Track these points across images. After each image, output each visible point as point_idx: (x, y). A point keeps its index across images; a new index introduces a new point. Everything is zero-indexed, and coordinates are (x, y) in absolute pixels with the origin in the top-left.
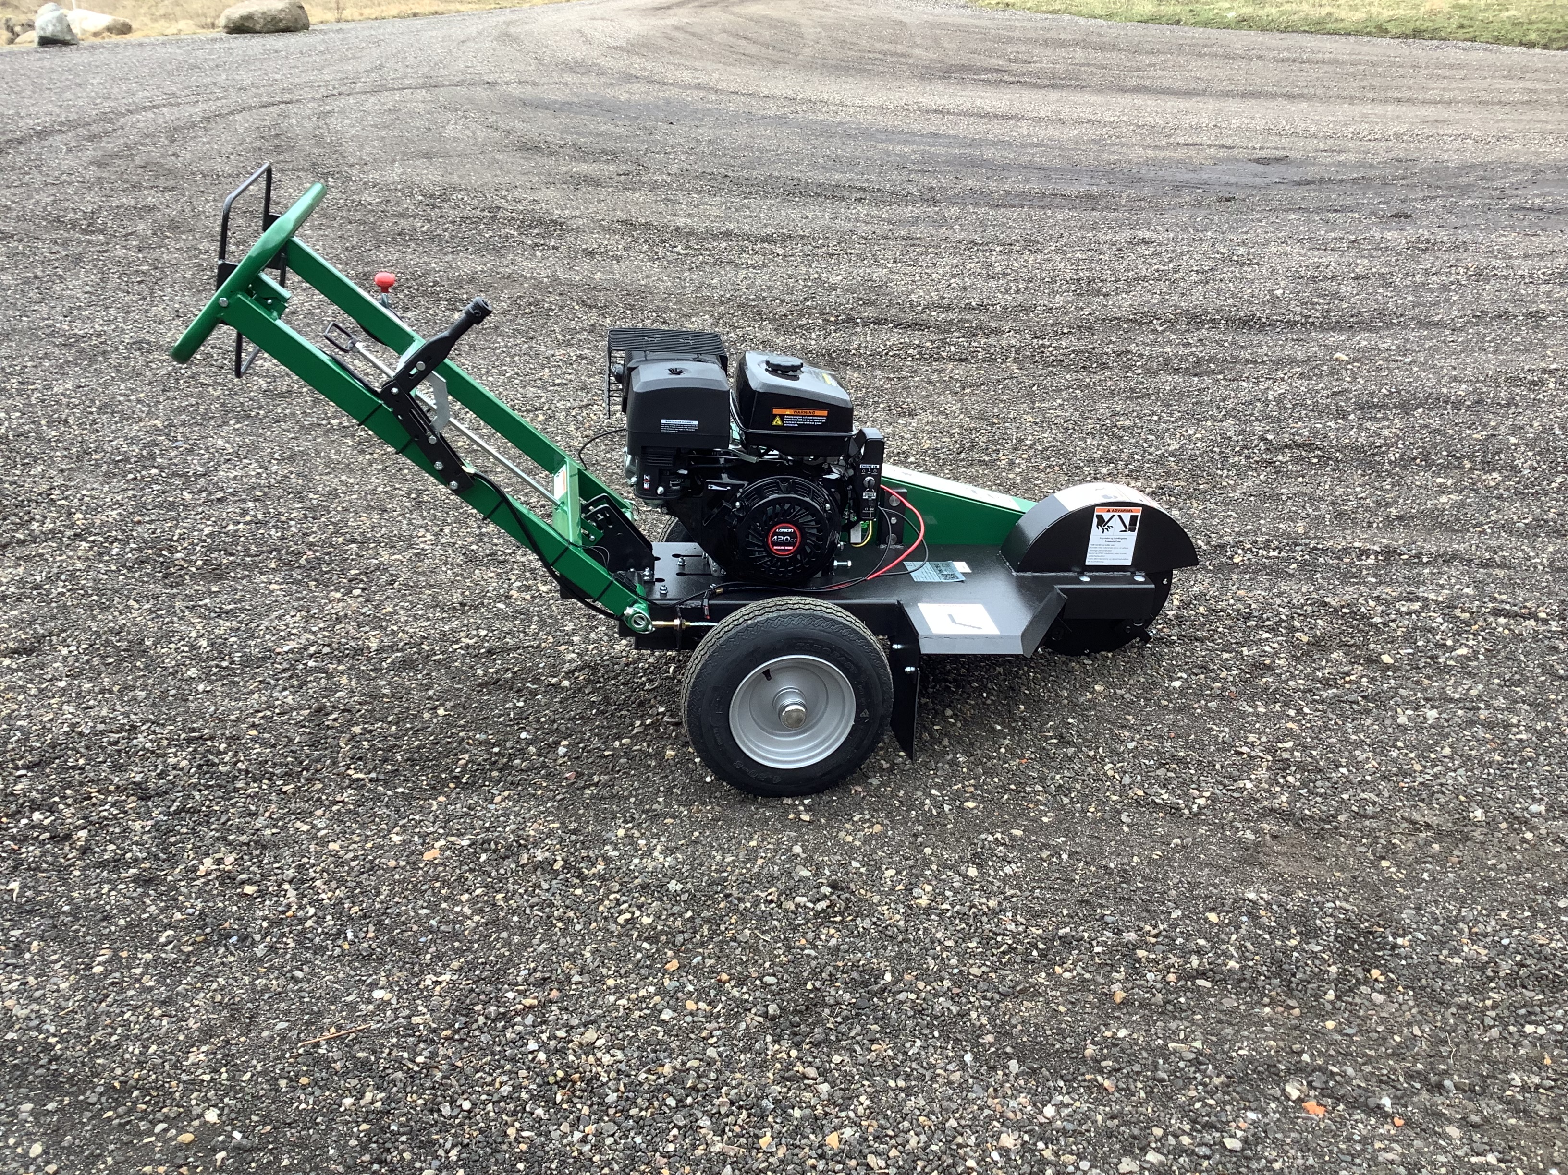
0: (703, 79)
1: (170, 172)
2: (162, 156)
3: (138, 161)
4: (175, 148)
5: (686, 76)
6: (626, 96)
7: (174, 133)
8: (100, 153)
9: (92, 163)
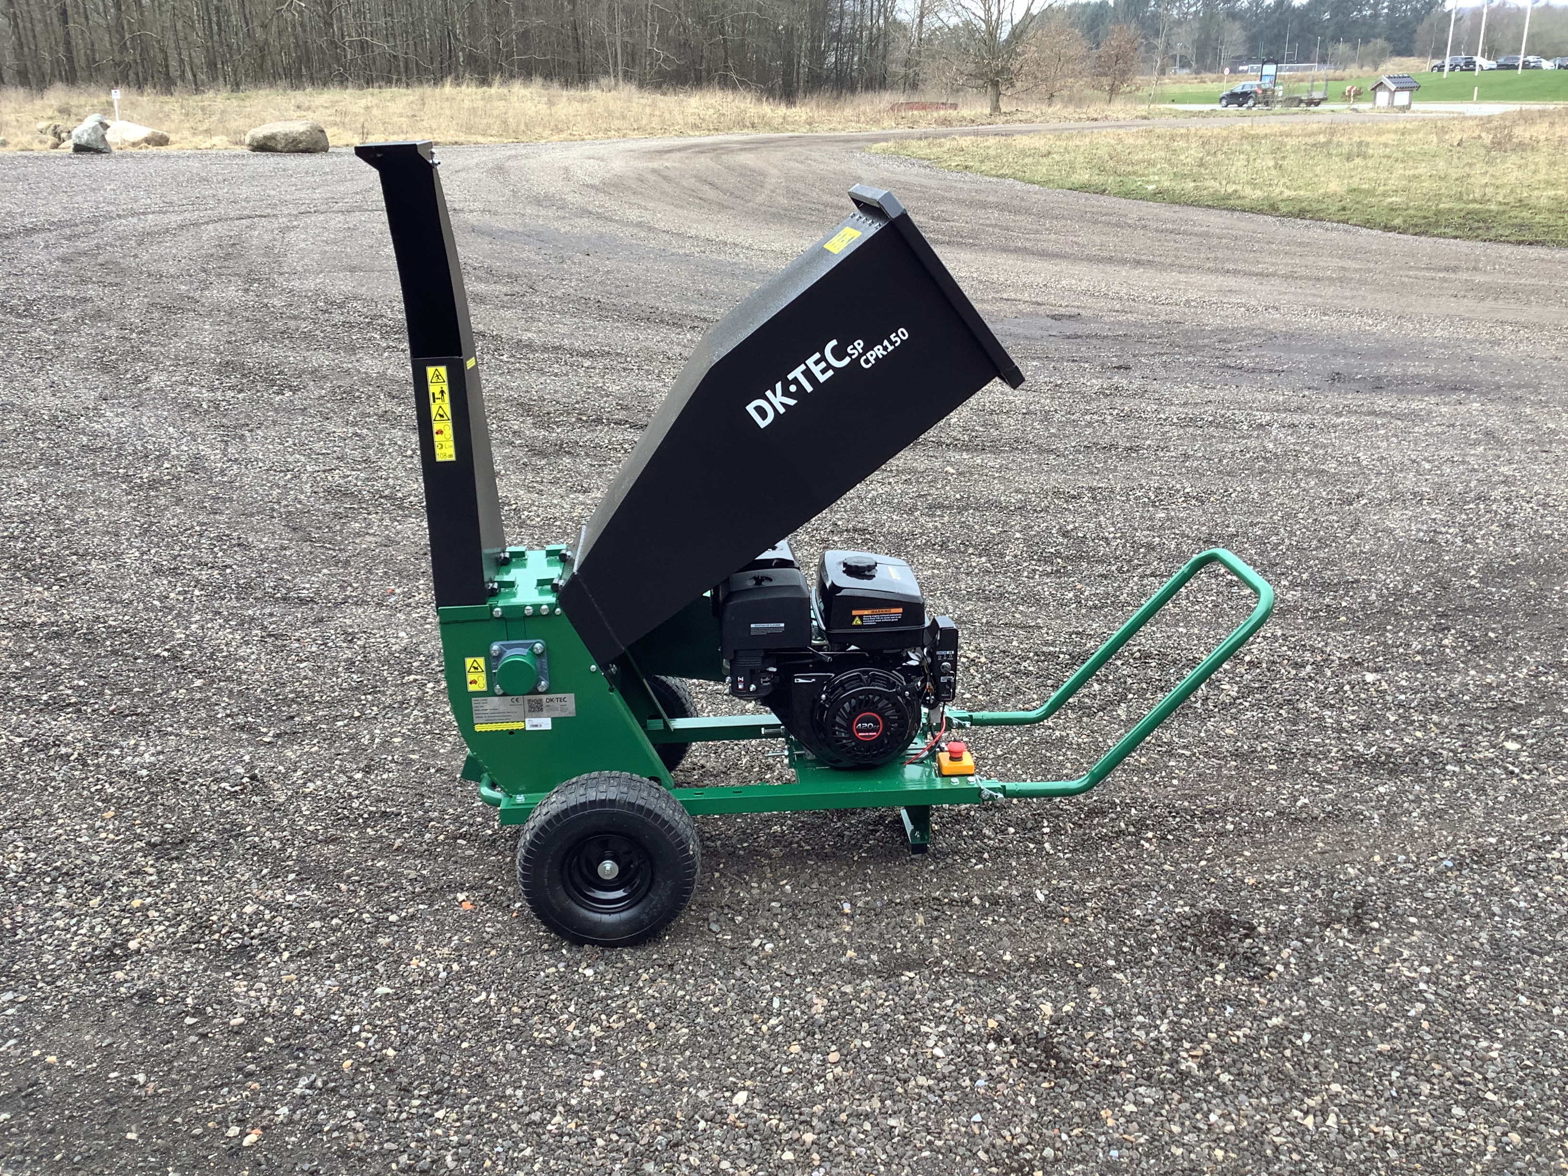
0: (647, 217)
1: (122, 270)
2: (124, 257)
3: (101, 259)
4: (139, 251)
5: (633, 215)
6: (568, 228)
7: (145, 237)
8: (71, 250)
9: (58, 259)
